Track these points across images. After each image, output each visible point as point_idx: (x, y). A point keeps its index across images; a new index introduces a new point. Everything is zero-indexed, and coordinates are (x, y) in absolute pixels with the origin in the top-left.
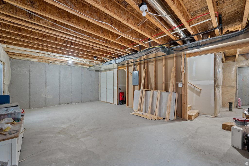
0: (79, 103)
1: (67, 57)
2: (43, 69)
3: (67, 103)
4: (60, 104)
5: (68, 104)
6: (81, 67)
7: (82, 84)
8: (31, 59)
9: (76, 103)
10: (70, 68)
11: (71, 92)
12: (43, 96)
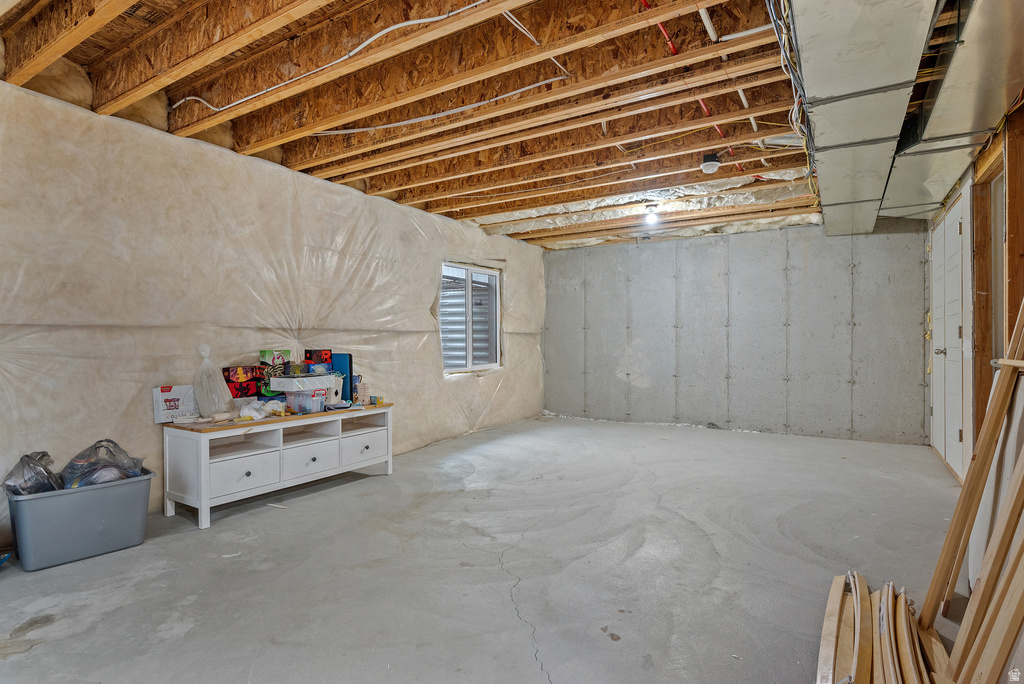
0: (769, 430)
1: (637, 202)
2: (620, 269)
3: (710, 421)
4: (677, 419)
5: (712, 425)
6: (777, 227)
7: (787, 325)
8: (585, 240)
9: (752, 427)
10: (722, 243)
11: (729, 366)
12: (621, 375)
